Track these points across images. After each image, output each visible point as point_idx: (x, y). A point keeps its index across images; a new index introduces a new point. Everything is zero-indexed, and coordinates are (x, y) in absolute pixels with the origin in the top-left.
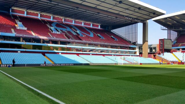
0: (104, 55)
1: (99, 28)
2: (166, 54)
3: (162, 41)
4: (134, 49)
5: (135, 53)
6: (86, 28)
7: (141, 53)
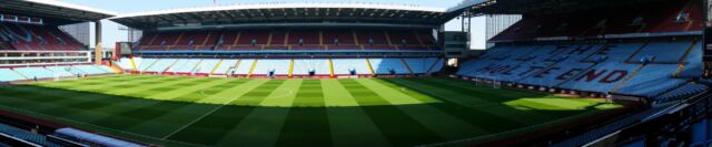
0: (44, 66)
1: (41, 22)
2: (124, 60)
3: (119, 45)
4: (85, 54)
5: (87, 60)
6: (22, 24)
7: (93, 60)
